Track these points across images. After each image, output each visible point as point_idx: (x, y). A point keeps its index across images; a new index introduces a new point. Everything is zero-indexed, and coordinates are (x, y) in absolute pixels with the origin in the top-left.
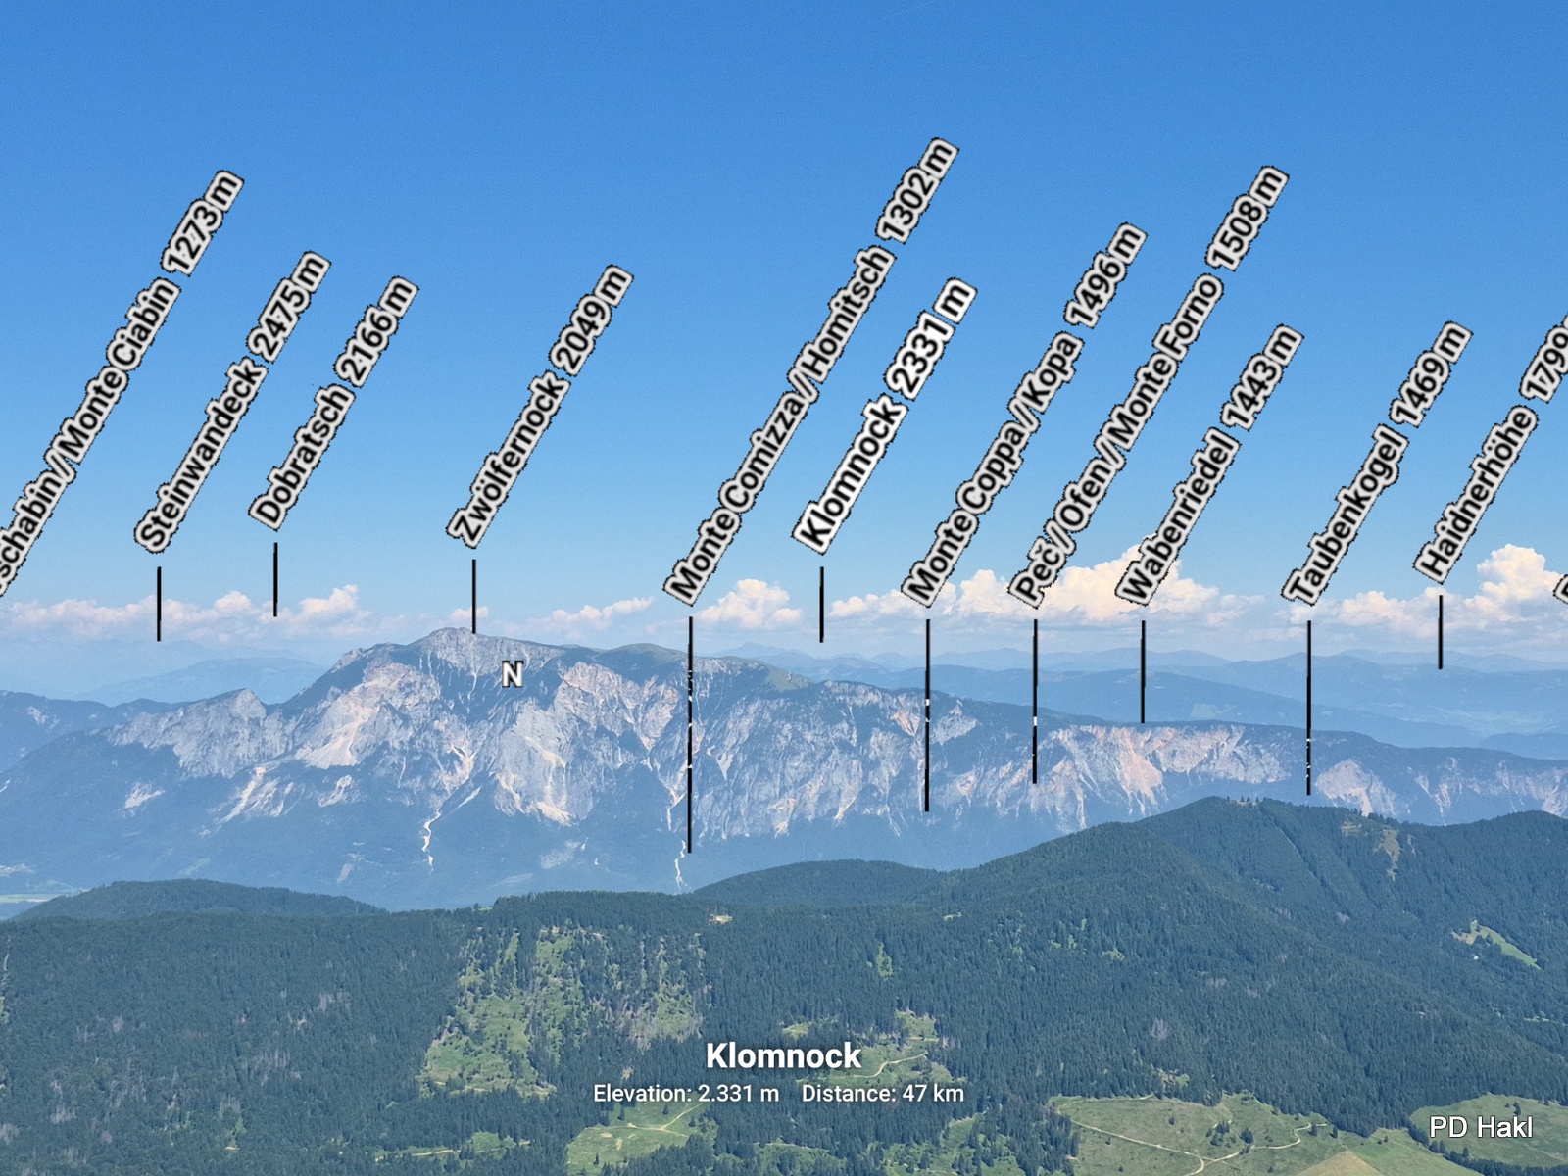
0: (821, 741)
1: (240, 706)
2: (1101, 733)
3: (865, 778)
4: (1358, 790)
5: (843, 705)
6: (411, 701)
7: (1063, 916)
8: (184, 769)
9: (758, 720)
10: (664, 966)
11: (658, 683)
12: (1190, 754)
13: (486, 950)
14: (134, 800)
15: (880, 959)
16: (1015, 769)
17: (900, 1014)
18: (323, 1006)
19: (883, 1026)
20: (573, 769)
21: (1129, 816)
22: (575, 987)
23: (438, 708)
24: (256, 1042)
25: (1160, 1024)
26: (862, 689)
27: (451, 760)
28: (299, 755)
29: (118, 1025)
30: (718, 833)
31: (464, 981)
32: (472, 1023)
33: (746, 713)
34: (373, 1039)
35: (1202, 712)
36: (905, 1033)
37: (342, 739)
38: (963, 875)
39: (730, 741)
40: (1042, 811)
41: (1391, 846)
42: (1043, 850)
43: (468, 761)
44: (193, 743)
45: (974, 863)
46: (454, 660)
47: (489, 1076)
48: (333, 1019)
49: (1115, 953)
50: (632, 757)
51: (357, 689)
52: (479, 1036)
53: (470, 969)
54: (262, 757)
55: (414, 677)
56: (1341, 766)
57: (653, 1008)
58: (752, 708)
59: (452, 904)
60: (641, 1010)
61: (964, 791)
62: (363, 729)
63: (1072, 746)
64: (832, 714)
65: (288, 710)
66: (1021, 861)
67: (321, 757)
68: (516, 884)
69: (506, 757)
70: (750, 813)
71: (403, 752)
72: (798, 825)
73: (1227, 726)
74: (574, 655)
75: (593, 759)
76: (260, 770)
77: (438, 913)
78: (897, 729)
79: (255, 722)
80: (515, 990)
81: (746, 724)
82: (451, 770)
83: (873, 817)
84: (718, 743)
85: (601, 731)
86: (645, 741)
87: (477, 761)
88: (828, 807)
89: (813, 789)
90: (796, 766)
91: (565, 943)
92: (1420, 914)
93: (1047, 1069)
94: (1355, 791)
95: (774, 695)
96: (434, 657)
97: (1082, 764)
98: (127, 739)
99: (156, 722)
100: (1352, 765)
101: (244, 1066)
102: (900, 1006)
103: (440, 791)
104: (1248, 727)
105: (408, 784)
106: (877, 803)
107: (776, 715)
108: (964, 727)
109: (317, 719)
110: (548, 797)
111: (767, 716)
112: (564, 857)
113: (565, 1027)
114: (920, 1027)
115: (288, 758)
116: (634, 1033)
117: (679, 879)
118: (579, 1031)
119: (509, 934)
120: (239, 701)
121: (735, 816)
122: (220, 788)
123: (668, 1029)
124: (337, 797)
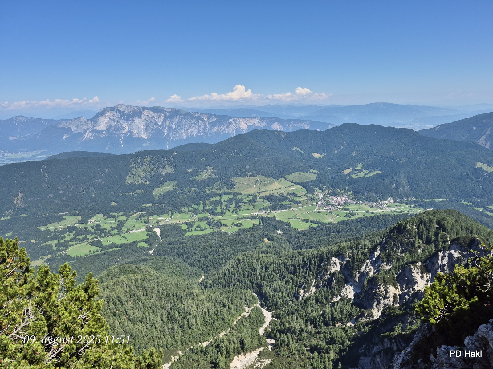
0: (190, 123)
1: (82, 119)
2: (237, 119)
3: (198, 129)
4: (278, 127)
5: (193, 116)
6: (115, 118)
7: (232, 150)
8: (73, 131)
9: (179, 119)
10: (166, 162)
11: (160, 113)
12: (252, 122)
13: (135, 160)
14: (65, 137)
15: (203, 159)
16: (224, 126)
17: (207, 167)
18: (106, 171)
19: (204, 169)
20: (146, 129)
21: (242, 133)
22: (151, 166)
23: (120, 119)
24: (95, 178)
25: (248, 166)
26: (197, 113)
27: (124, 128)
28: (95, 128)
29: (69, 177)
30: (174, 139)
31: (132, 166)
32: (134, 173)
33: (177, 118)
34: (116, 176)
35: (253, 115)
36: (208, 170)
37: (102, 125)
38: (216, 144)
39: (174, 123)
40: (228, 133)
41: (283, 135)
42: (229, 139)
43: (127, 128)
44: (74, 127)
45: (218, 142)
46: (122, 110)
47: (138, 181)
48: (109, 174)
49: (241, 155)
50: (157, 127)
51: (104, 116)
52: (135, 175)
53: (132, 164)
54: (88, 129)
55: (114, 113)
56: (275, 123)
57: (165, 169)
58: (178, 117)
59: (127, 153)
60: (163, 169)
61: (215, 130)
62: (106, 123)
63: (233, 122)
64: (192, 118)
65: (91, 120)
66: (225, 141)
67: (99, 128)
68: (139, 149)
69: (134, 127)
70: (179, 135)
71: (114, 127)
72: (187, 137)
73: (257, 117)
74: (144, 108)
75: (150, 127)
76: (88, 131)
77: (125, 155)
78: (203, 120)
79: (85, 122)
80: (141, 167)
81: (177, 120)
82: (124, 130)
83: (200, 135)
84: (172, 123)
85: (151, 122)
86: (159, 123)
87: (129, 128)
88: (192, 134)
89: (190, 131)
90: (186, 127)
91: (149, 159)
92: (287, 146)
93: (230, 174)
94: (277, 127)
95: (181, 115)
96: (118, 109)
97: (234, 125)
98: (61, 126)
99: (66, 123)
100: (277, 123)
101: (94, 182)
102: (207, 166)
103: (123, 134)
104: (261, 117)
105: (116, 133)
106: (201, 133)
107: (182, 118)
108: (215, 119)
109: (97, 121)
110: (143, 134)
111: (180, 118)
112: (147, 144)
113: (150, 172)
114: (210, 169)
115: (93, 129)
116: (162, 173)
117: (168, 147)
118: (153, 173)
119: (138, 158)
120: (82, 118)
121: (176, 136)
122: (81, 134)
123: (168, 172)
124: (103, 135)
